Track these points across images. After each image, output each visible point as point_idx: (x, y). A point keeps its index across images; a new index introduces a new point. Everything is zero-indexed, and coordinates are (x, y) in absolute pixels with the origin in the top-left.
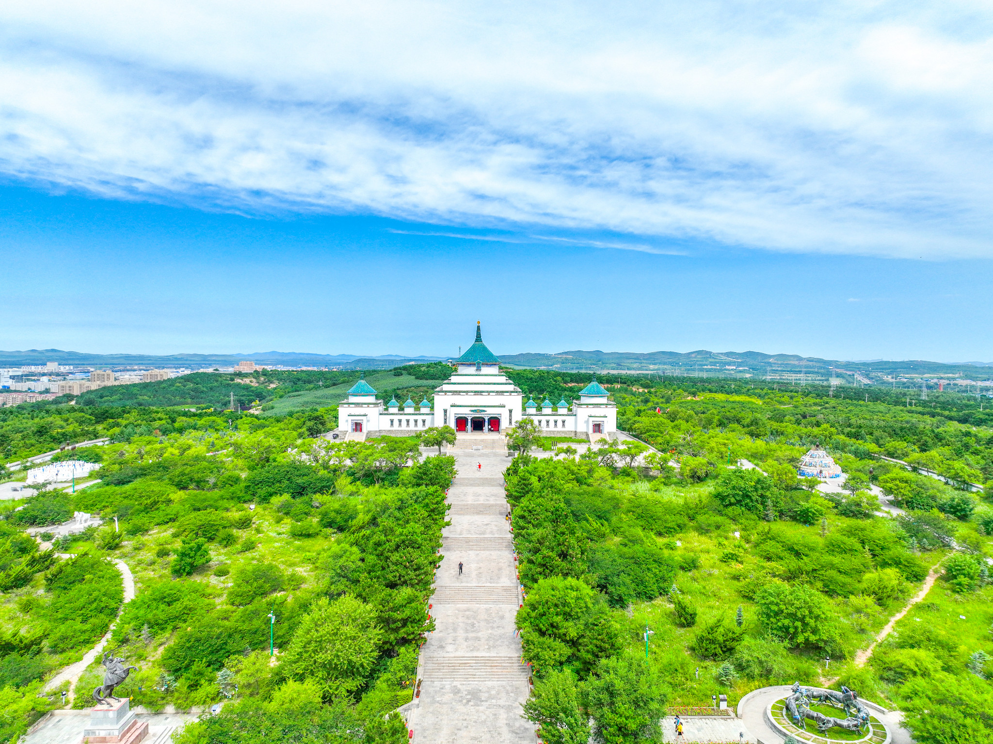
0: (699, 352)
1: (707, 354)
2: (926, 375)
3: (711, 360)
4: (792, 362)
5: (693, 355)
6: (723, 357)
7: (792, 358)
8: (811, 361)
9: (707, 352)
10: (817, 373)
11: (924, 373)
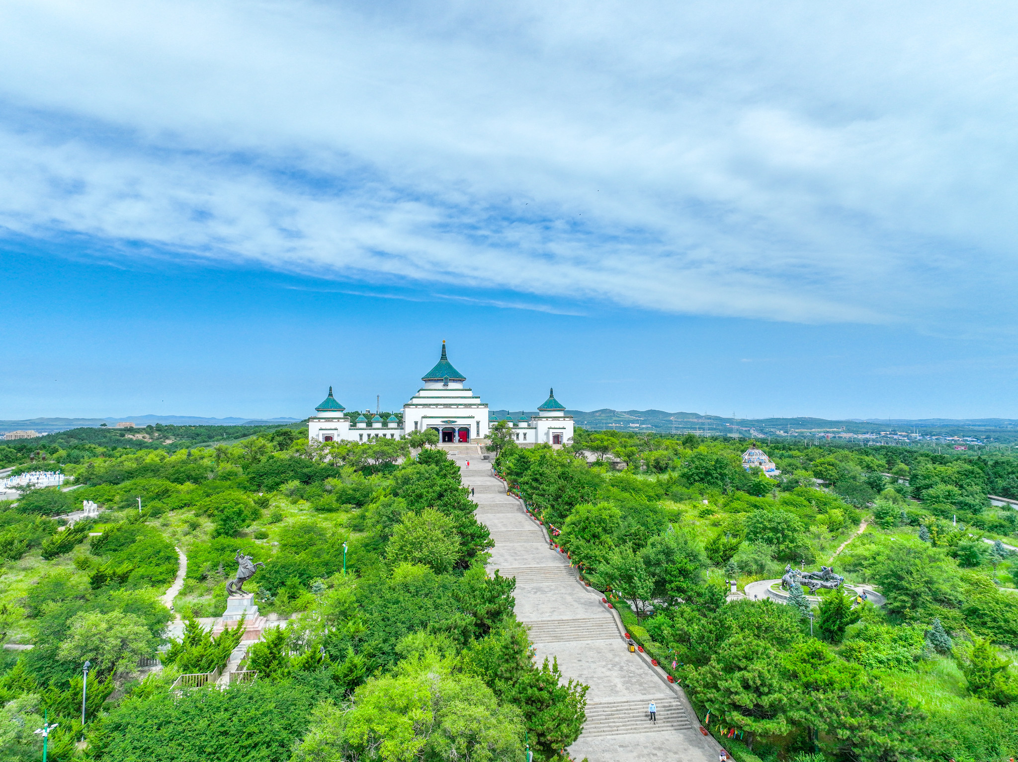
0: (603, 411)
1: (613, 412)
2: (813, 430)
3: (614, 418)
4: (691, 420)
5: (597, 414)
6: (627, 416)
7: (691, 416)
8: (708, 419)
9: (611, 411)
10: (715, 429)
11: (812, 429)
